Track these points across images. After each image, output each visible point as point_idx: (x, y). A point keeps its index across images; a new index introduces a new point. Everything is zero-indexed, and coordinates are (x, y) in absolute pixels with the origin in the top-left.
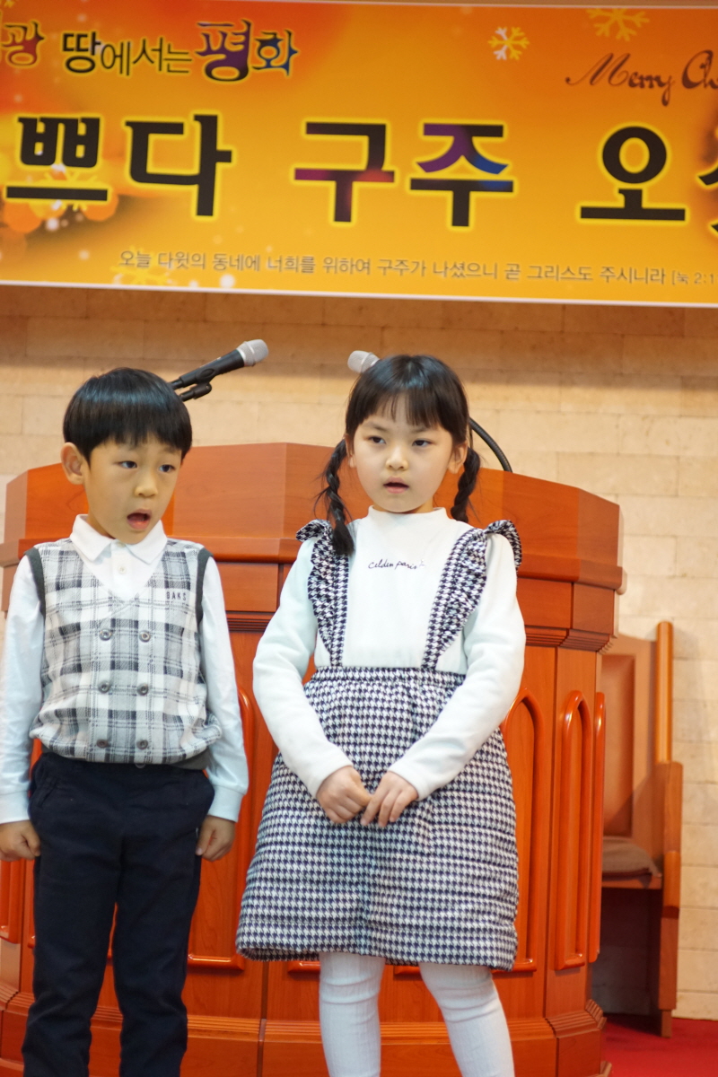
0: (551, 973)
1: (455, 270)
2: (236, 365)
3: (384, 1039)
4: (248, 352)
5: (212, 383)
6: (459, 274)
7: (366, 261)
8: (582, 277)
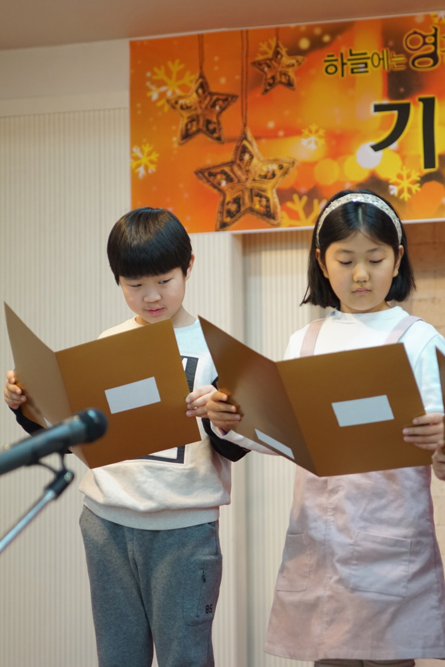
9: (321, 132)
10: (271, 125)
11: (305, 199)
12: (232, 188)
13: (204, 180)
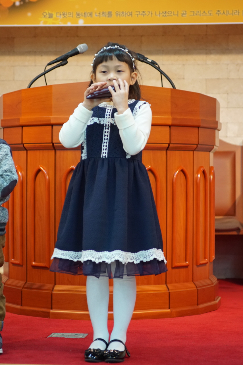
0: (195, 266)
1: (163, 14)
2: (77, 53)
3: (137, 291)
4: (80, 48)
5: (68, 60)
6: (164, 15)
7: (131, 12)
8: (209, 14)
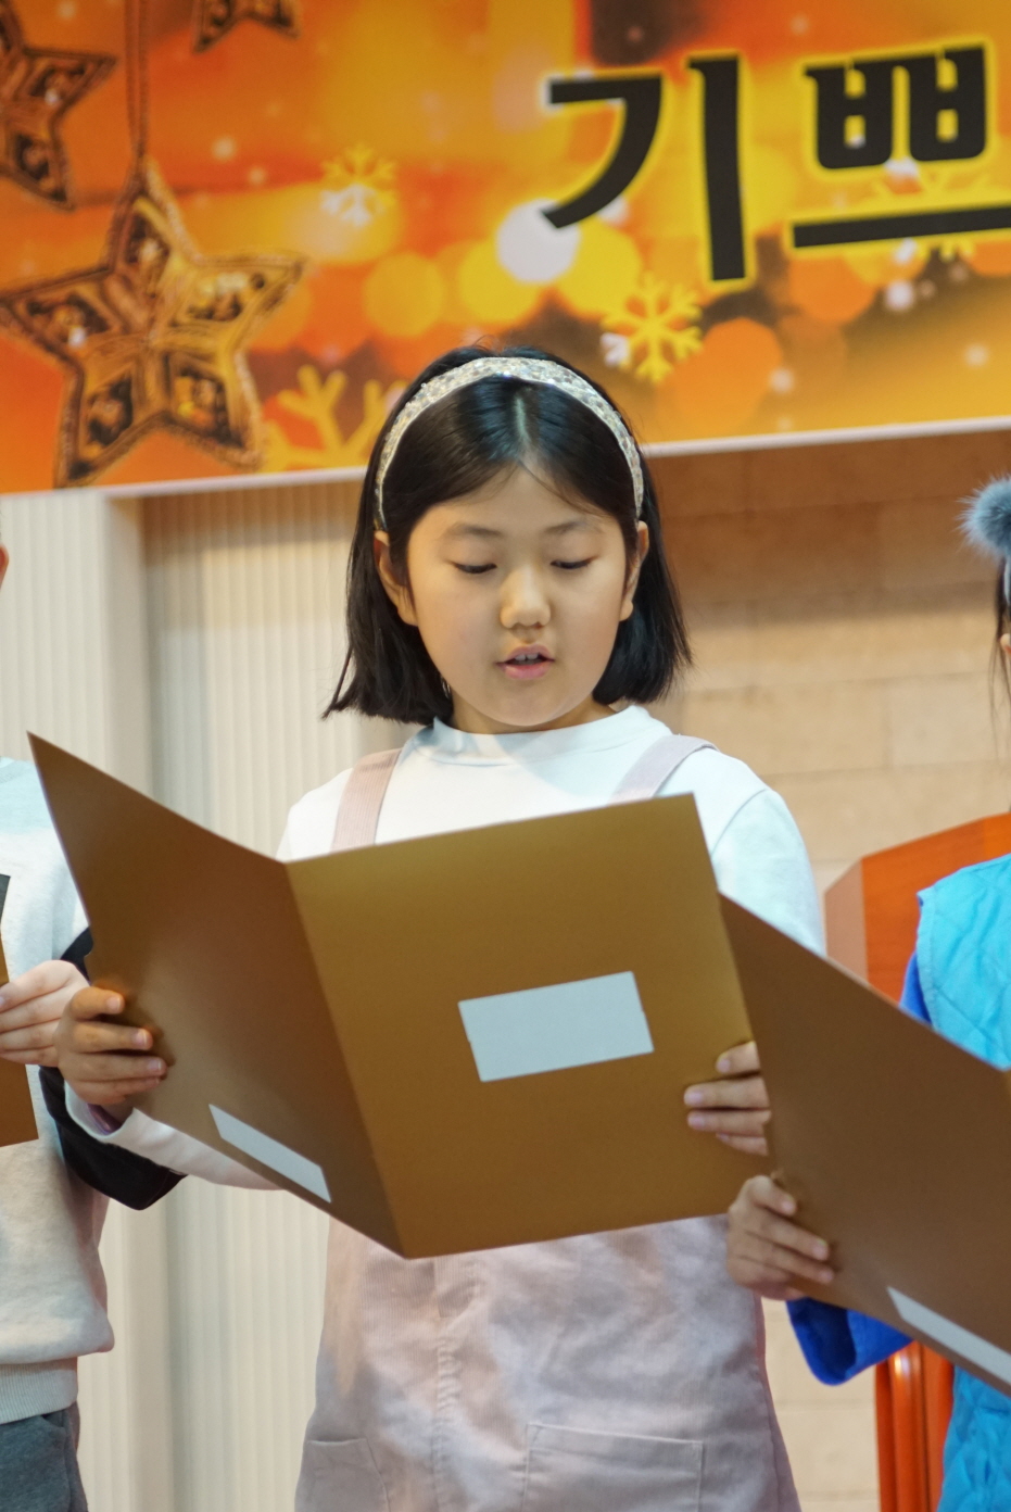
9: (385, 171)
10: (224, 149)
11: (337, 382)
12: (104, 351)
13: (15, 327)
